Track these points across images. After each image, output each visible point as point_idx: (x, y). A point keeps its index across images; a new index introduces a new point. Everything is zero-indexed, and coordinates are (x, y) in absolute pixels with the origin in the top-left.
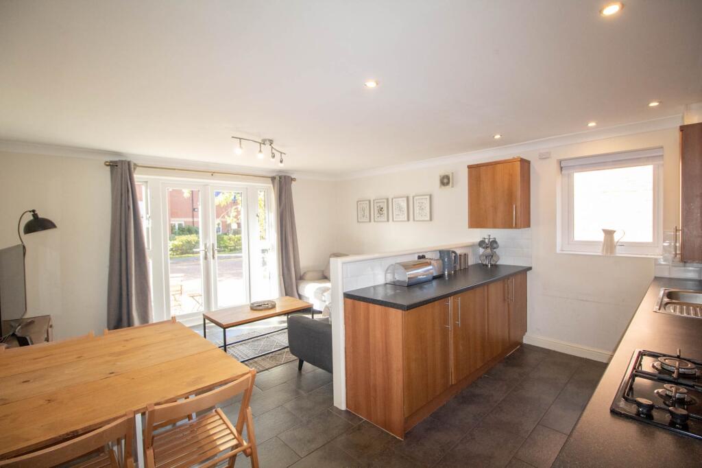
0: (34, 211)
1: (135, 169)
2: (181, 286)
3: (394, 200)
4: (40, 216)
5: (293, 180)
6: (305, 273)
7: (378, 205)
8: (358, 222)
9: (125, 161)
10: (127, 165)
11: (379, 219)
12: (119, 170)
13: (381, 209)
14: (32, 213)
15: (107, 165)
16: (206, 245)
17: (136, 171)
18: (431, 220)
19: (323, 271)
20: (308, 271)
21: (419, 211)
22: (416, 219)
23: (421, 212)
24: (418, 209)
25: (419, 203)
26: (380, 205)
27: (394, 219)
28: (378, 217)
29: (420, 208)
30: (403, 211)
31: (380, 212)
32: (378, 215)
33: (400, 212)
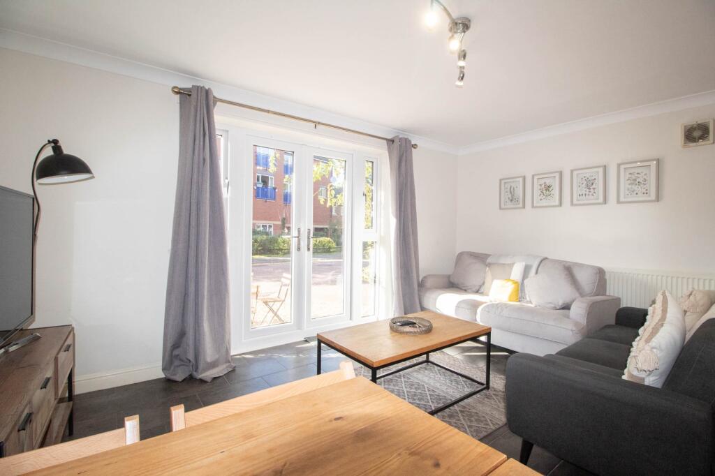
0: (55, 142)
1: (215, 104)
2: (258, 287)
3: (575, 173)
4: (66, 151)
5: (415, 146)
6: (425, 277)
7: (542, 182)
8: (500, 208)
9: (202, 88)
10: (204, 93)
11: (544, 203)
12: (193, 103)
13: (548, 188)
14: (53, 145)
15: (177, 93)
16: (299, 231)
17: (216, 107)
18: (658, 198)
19: (449, 277)
20: (429, 275)
21: (630, 186)
22: (622, 199)
23: (635, 187)
24: (629, 184)
25: (631, 174)
26: (545, 183)
27: (575, 202)
28: (541, 200)
29: (634, 182)
30: (594, 189)
31: (544, 192)
32: (540, 198)
33: (588, 190)
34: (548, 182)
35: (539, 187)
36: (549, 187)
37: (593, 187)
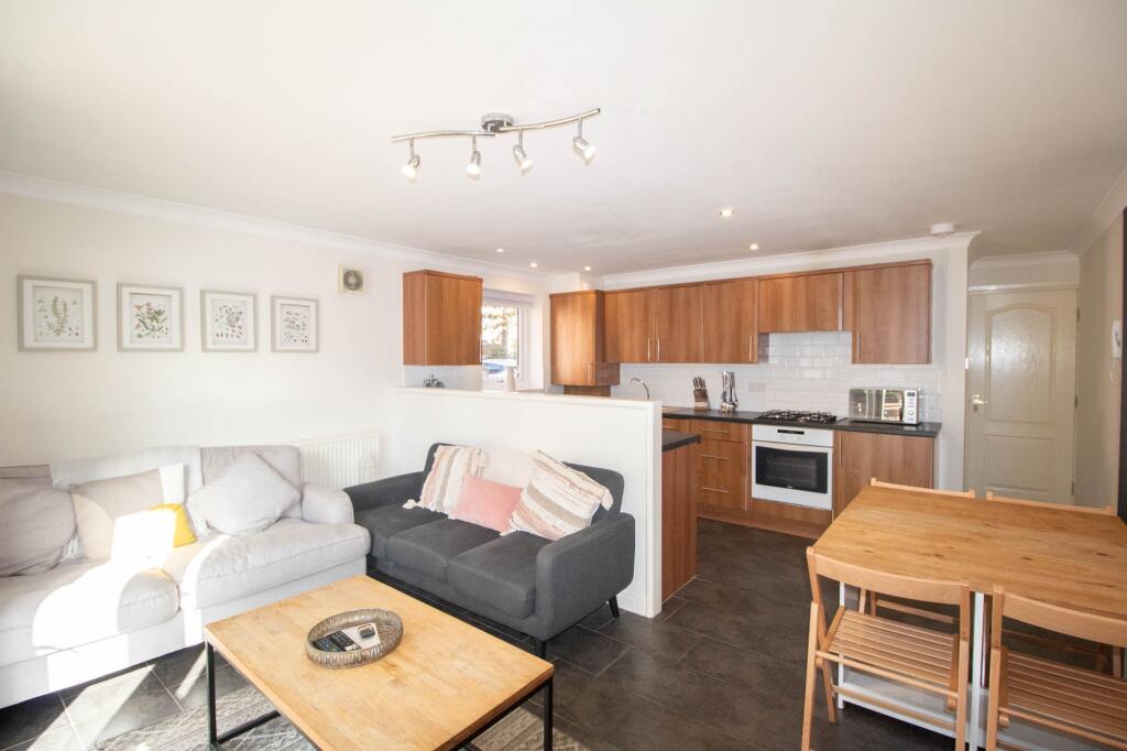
3: (209, 297)
7: (141, 301)
8: (22, 347)
13: (156, 315)
18: (318, 349)
21: (288, 330)
22: (278, 347)
23: (293, 332)
24: (288, 327)
25: (288, 313)
26: (148, 304)
27: (210, 346)
28: (140, 336)
29: (292, 324)
30: (240, 327)
31: (148, 321)
32: (137, 332)
33: (230, 329)
34: (156, 304)
35: (136, 311)
36: (159, 313)
37: (239, 323)
